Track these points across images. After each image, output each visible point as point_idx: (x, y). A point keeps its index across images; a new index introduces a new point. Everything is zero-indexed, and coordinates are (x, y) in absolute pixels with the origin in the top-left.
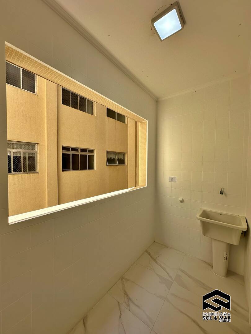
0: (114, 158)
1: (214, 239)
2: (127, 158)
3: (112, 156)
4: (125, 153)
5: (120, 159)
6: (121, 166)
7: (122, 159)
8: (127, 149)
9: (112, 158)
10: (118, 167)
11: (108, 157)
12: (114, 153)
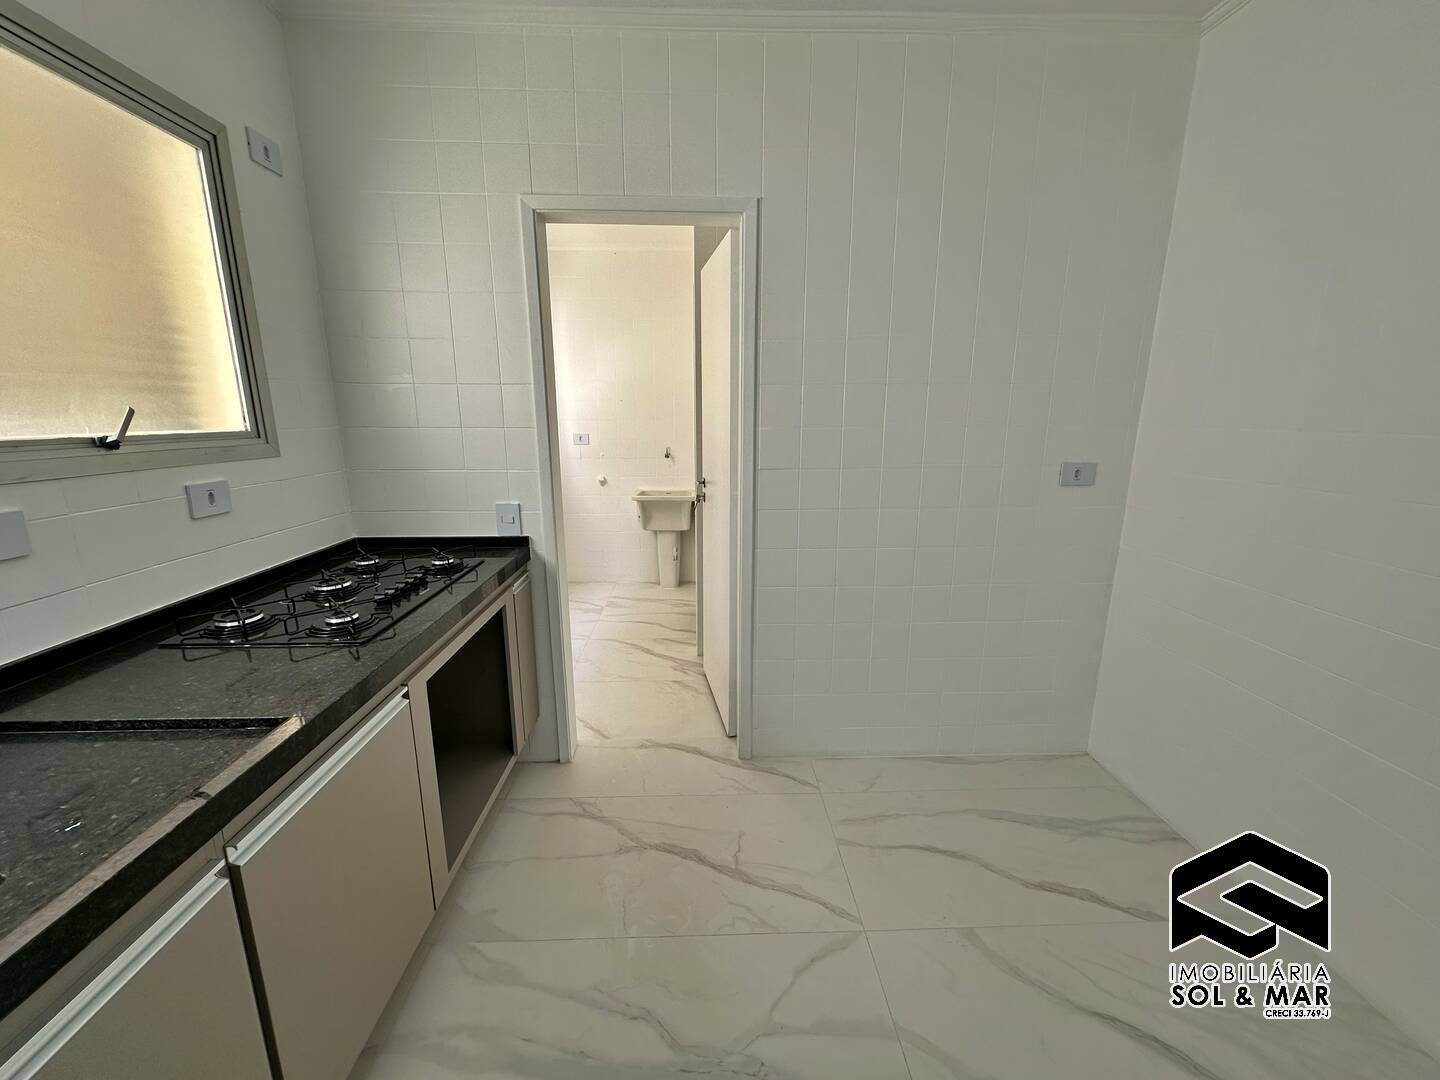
1: (660, 531)
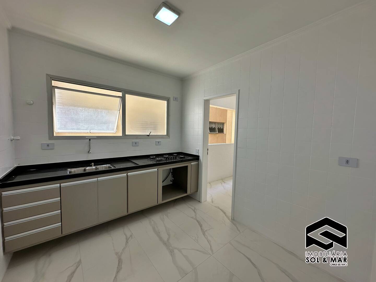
0: (214, 127)
2: (226, 126)
3: (213, 126)
4: (224, 123)
5: (219, 128)
6: (220, 135)
7: (221, 128)
8: (226, 120)
9: (213, 127)
10: (218, 135)
11: (210, 126)
12: (215, 123)
